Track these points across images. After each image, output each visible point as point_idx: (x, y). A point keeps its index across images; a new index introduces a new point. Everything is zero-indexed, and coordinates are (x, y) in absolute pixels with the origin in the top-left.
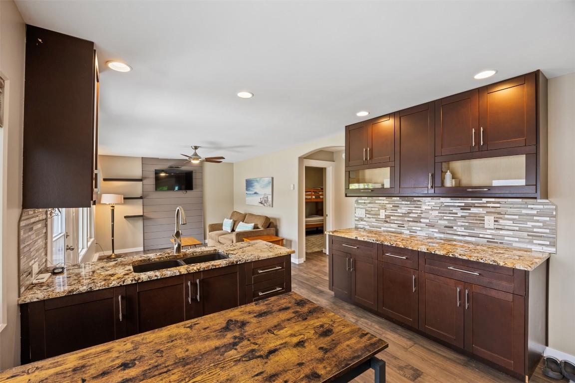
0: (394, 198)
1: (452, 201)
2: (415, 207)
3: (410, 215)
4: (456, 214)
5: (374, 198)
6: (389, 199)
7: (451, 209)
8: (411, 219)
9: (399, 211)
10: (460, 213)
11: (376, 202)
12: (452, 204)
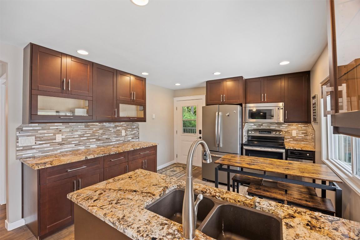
0: (70, 124)
1: (109, 124)
2: (89, 129)
3: (85, 135)
4: (111, 131)
5: (48, 124)
6: (67, 125)
7: (109, 128)
8: (86, 138)
9: (76, 133)
10: (113, 130)
11: (51, 128)
12: (109, 126)
